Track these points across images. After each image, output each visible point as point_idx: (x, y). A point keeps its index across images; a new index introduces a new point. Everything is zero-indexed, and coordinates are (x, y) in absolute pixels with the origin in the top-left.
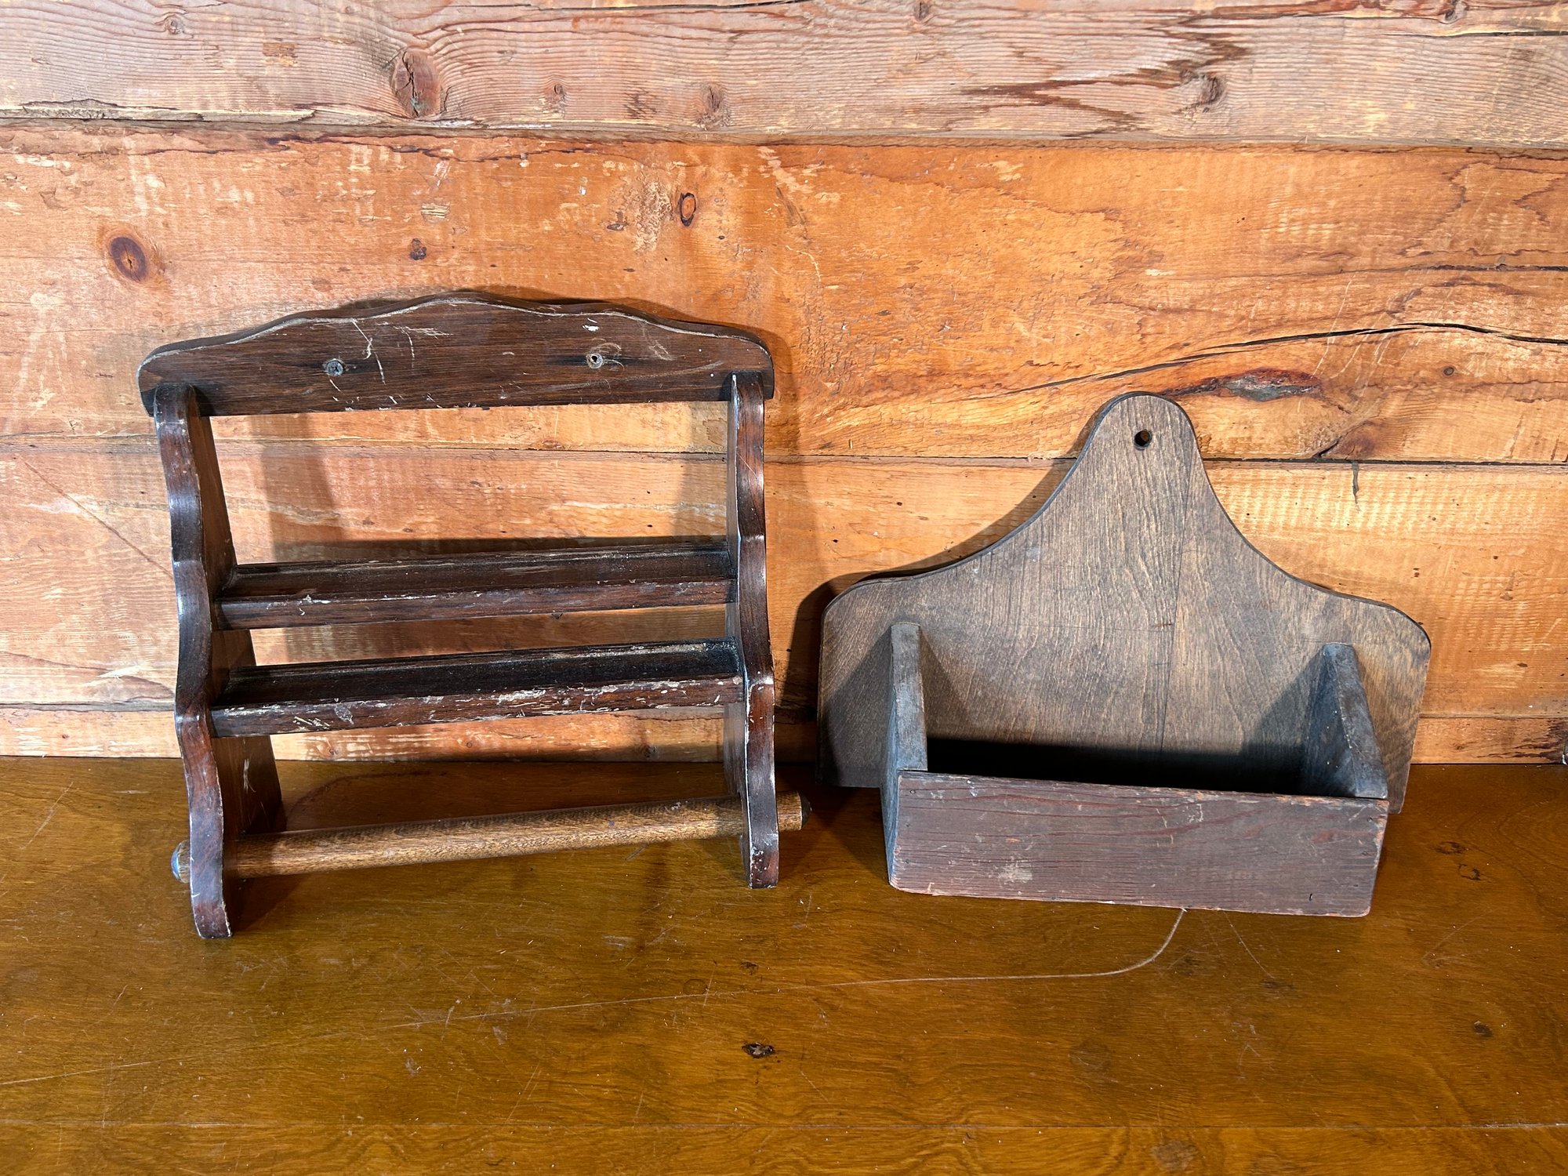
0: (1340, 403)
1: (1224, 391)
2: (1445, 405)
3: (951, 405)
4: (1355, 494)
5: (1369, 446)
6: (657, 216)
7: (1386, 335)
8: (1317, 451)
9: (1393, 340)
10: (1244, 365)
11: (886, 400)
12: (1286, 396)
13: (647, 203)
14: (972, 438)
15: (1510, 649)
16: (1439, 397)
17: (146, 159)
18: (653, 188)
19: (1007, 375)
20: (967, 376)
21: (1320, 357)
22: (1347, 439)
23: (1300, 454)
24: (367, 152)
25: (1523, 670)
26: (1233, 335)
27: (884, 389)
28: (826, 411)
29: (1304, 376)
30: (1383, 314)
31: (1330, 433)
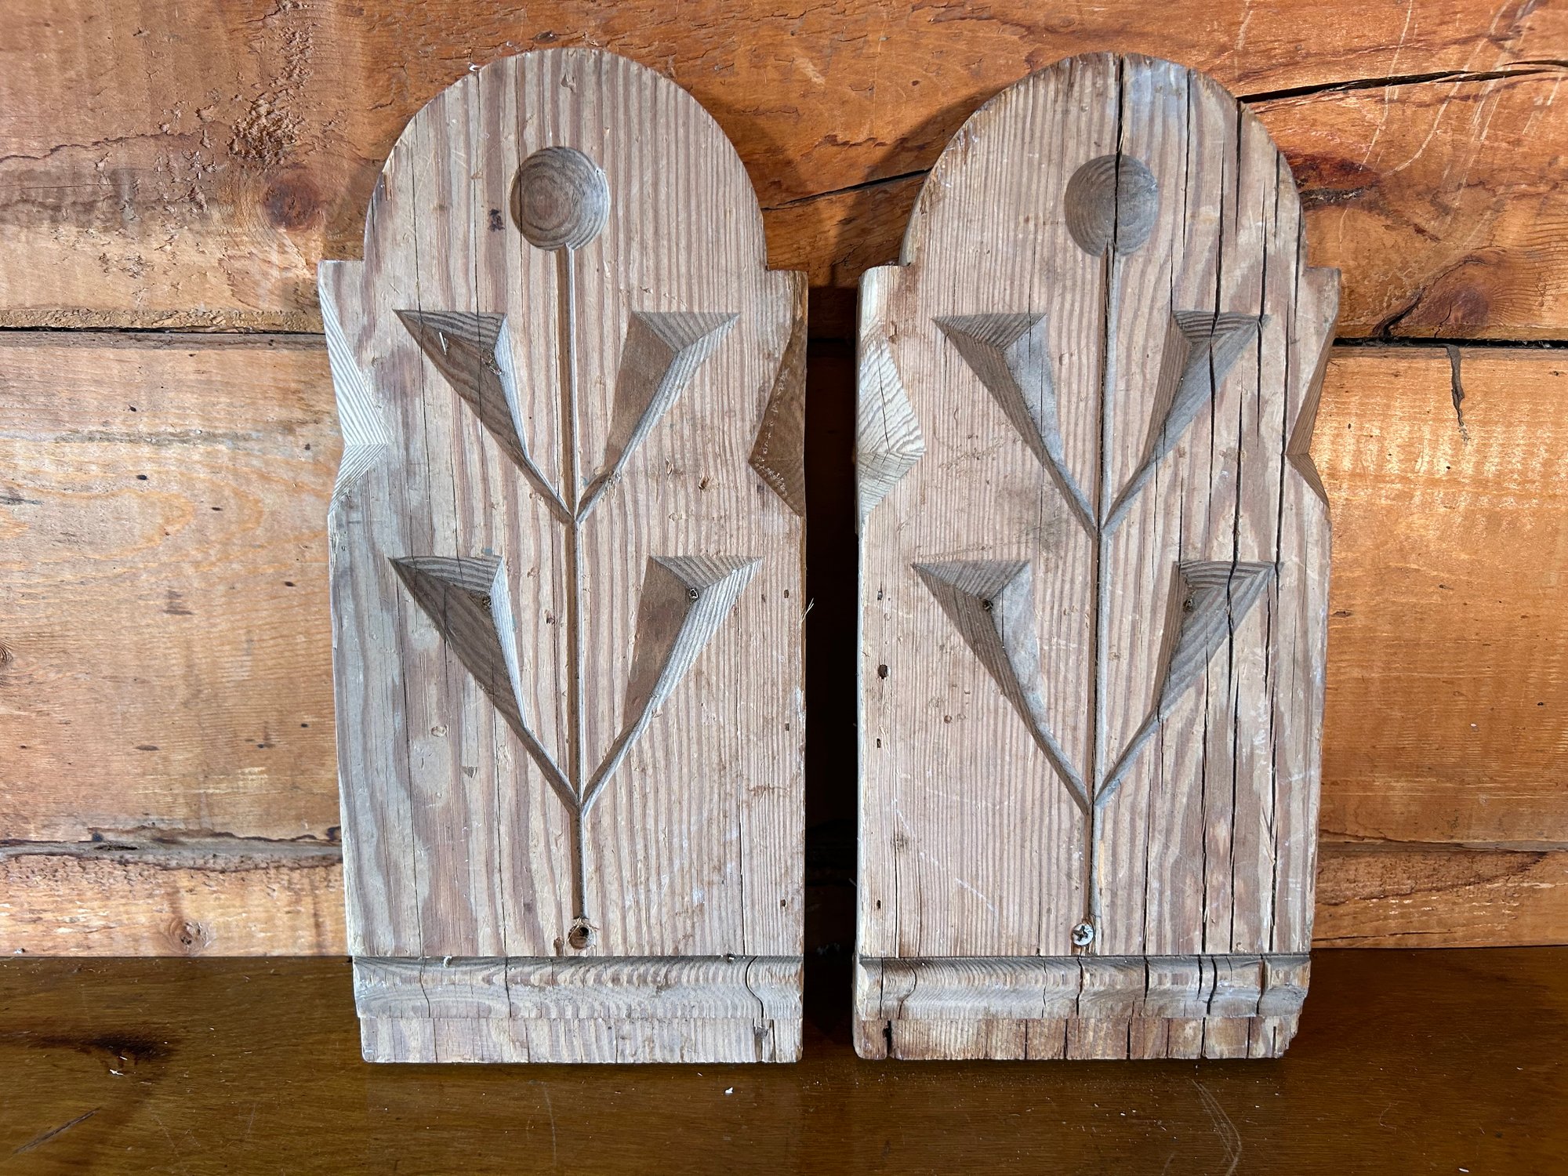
0: (1417, 220)
4: (1457, 406)
5: (1479, 307)
7: (1492, 84)
8: (1380, 318)
9: (1505, 94)
12: (1315, 205)
19: (789, 164)
21: (1372, 126)
22: (1436, 293)
29: (1346, 167)
30: (1482, 43)
31: (1406, 281)
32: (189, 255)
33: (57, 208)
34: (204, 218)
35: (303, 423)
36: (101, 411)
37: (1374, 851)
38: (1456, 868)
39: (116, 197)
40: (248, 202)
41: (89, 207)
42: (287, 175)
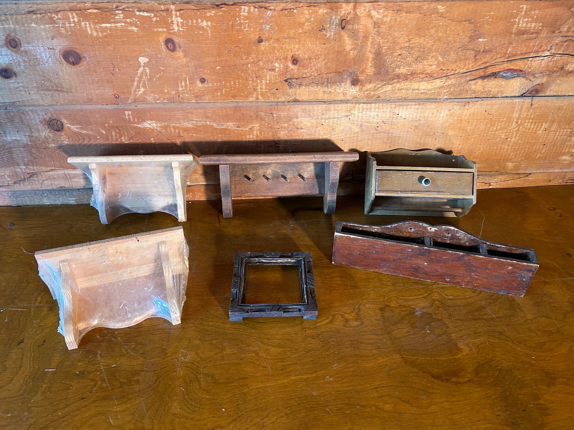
0: (531, 79)
1: (498, 76)
2: (560, 78)
3: (417, 83)
4: (531, 106)
5: (537, 91)
6: (334, 27)
7: (546, 57)
8: (522, 94)
9: (548, 59)
10: (504, 68)
11: (398, 82)
12: (515, 77)
13: (331, 22)
14: (422, 93)
15: (568, 152)
16: (559, 76)
17: (178, 13)
18: (334, 17)
19: (434, 73)
20: (423, 74)
21: (526, 65)
22: (531, 90)
23: (517, 95)
24: (247, 8)
25: (571, 157)
26: (501, 59)
27: (397, 79)
28: (379, 86)
29: (521, 71)
30: (546, 51)
31: (527, 88)
32: (338, 91)
33: (318, 84)
34: (341, 85)
35: (349, 115)
36: (318, 114)
37: (504, 174)
38: (517, 176)
39: (328, 82)
40: (349, 82)
41: (323, 83)
42: (355, 77)
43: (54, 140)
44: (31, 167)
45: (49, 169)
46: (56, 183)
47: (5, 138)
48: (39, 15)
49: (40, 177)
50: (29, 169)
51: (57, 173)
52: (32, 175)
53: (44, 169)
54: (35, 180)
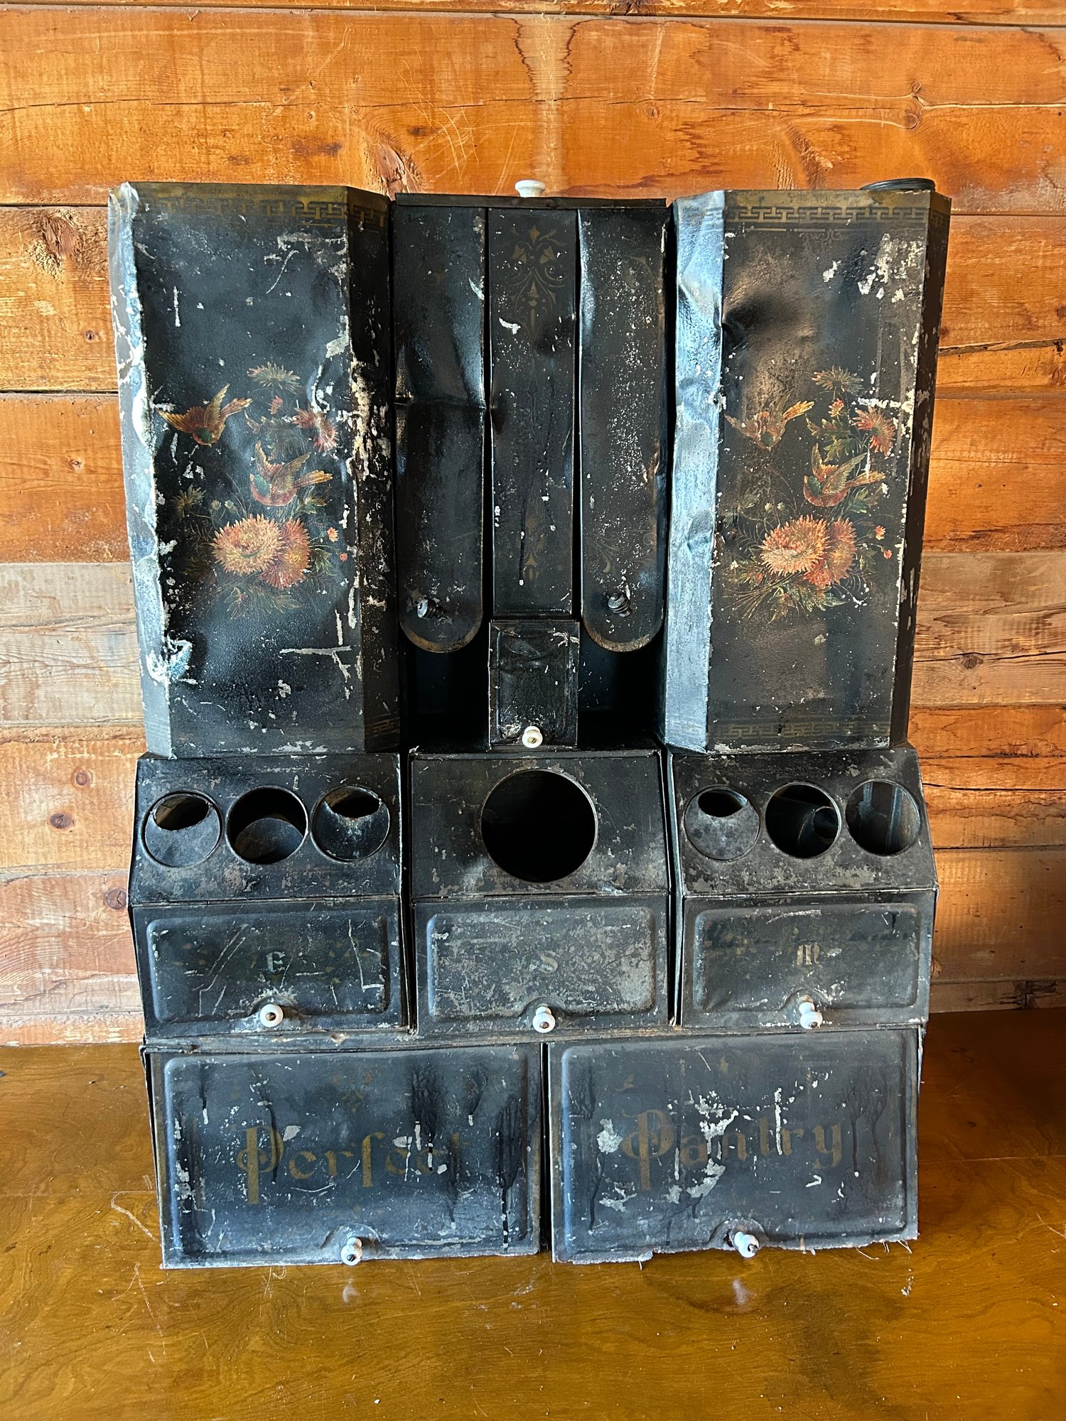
25: (993, 955)
43: (107, 924)
44: (61, 971)
45: (89, 973)
46: (95, 998)
47: (31, 922)
48: (127, 742)
49: (70, 989)
50: (56, 974)
51: (99, 981)
52: (58, 985)
53: (81, 974)
54: (61, 994)
